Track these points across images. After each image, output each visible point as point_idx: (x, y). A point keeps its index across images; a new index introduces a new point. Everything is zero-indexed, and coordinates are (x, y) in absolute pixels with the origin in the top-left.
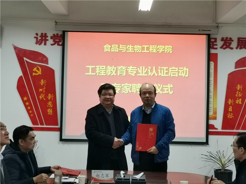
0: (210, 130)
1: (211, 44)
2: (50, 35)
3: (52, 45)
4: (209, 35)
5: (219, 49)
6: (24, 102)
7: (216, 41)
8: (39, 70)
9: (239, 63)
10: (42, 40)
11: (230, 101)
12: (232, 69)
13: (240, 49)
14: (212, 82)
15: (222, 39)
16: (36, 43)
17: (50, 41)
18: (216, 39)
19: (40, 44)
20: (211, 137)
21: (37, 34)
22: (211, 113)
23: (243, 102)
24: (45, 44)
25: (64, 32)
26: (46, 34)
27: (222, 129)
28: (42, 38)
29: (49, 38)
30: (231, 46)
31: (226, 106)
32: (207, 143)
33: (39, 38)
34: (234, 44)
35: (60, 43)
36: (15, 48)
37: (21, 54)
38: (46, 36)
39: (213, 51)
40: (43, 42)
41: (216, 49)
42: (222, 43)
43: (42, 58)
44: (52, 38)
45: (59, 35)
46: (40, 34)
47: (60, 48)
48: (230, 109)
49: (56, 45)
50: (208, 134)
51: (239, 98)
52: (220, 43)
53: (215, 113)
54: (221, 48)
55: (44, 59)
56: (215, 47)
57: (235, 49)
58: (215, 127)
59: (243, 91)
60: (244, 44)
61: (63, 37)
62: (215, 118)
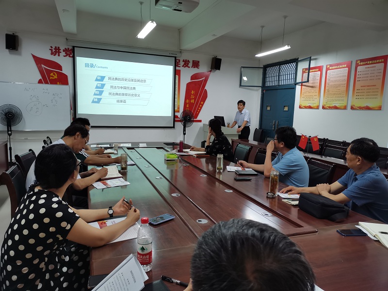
0: (175, 119)
1: (176, 65)
2: (62, 48)
3: (64, 56)
4: (175, 57)
5: (181, 67)
7: (179, 62)
8: (55, 75)
9: (193, 77)
10: (56, 52)
11: (187, 101)
12: (189, 81)
13: (194, 67)
14: (177, 89)
15: (184, 61)
16: (52, 54)
17: (63, 54)
18: (179, 60)
19: (54, 55)
20: (176, 123)
21: (51, 47)
22: (176, 109)
23: (195, 101)
24: (59, 56)
25: (74, 47)
26: (59, 47)
28: (56, 51)
29: (61, 51)
30: (189, 66)
31: (185, 104)
32: (174, 127)
33: (54, 50)
34: (190, 65)
35: (71, 56)
36: (34, 56)
37: (38, 61)
38: (59, 49)
39: (178, 68)
40: (57, 53)
41: (180, 67)
43: (57, 66)
44: (64, 51)
45: (70, 49)
46: (54, 47)
47: (71, 59)
48: (188, 106)
49: (68, 57)
50: (174, 121)
51: (193, 99)
52: (182, 63)
53: (179, 108)
54: (183, 66)
56: (179, 65)
57: (191, 68)
58: (178, 117)
59: (196, 95)
60: (196, 64)
61: (73, 51)
62: (179, 112)
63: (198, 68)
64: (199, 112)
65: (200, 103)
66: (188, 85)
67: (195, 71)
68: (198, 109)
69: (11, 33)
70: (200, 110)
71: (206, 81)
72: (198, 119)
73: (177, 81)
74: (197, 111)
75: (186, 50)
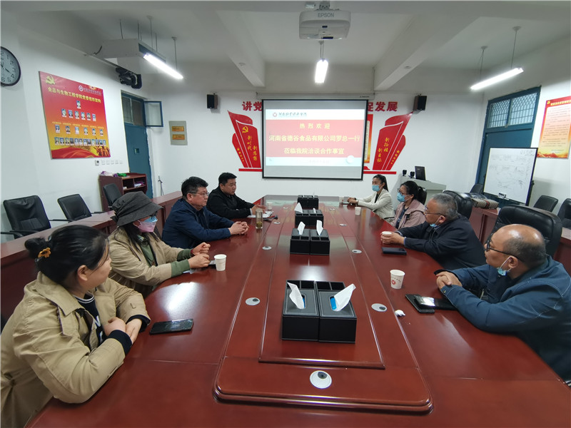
0: (364, 170)
1: (368, 109)
2: (253, 103)
3: (255, 110)
4: (367, 101)
5: (374, 111)
6: (238, 152)
7: (372, 105)
8: (246, 129)
9: (388, 122)
10: (247, 107)
11: (380, 150)
12: (383, 126)
13: (390, 110)
14: (368, 136)
15: (377, 103)
16: (244, 109)
17: (254, 108)
19: (246, 110)
21: (244, 103)
22: (366, 159)
23: (389, 150)
24: (250, 110)
25: (263, 100)
26: (250, 102)
27: (373, 169)
29: (252, 105)
30: (384, 109)
31: (377, 153)
33: (246, 105)
34: (386, 107)
35: (261, 109)
36: (230, 113)
37: (234, 117)
38: (250, 104)
39: (370, 113)
40: (249, 108)
41: (372, 111)
42: (377, 106)
43: (248, 120)
44: (254, 105)
45: (259, 103)
46: (246, 103)
47: (261, 112)
48: (380, 156)
49: (258, 110)
50: (363, 173)
51: (387, 147)
52: (375, 107)
53: (369, 158)
54: (376, 110)
55: (249, 121)
56: (372, 109)
57: (386, 111)
58: (368, 168)
59: (390, 143)
60: (393, 106)
61: (262, 104)
62: (368, 162)
63: (396, 111)
64: (393, 163)
65: (396, 153)
66: (382, 131)
67: (392, 114)
68: (392, 159)
69: (212, 94)
70: (395, 160)
71: (404, 125)
72: (392, 170)
73: (368, 128)
74: (391, 161)
75: (381, 91)
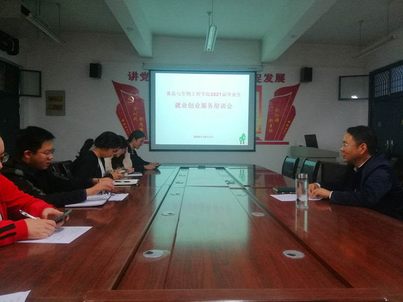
1: (257, 80)
2: (139, 73)
4: (255, 72)
6: (122, 123)
7: (260, 77)
9: (278, 92)
11: (271, 120)
12: (272, 97)
13: (278, 82)
17: (140, 78)
18: (260, 75)
20: (257, 146)
21: (130, 73)
22: (257, 129)
23: (280, 120)
26: (136, 72)
27: (265, 140)
28: (134, 76)
29: (139, 75)
30: (272, 80)
31: (268, 124)
32: (254, 151)
34: (274, 79)
36: (114, 83)
37: (118, 87)
38: (136, 74)
39: (258, 84)
40: (135, 78)
42: (265, 78)
43: (134, 90)
44: (141, 75)
45: (146, 73)
46: (132, 73)
47: (148, 82)
48: (271, 126)
49: (144, 80)
50: (255, 144)
53: (260, 129)
54: (265, 81)
55: (136, 91)
56: (260, 81)
58: (261, 139)
59: (281, 113)
60: (280, 78)
61: (149, 74)
62: (260, 133)
63: (284, 82)
66: (271, 102)
67: (280, 85)
68: (284, 129)
69: (95, 62)
72: (285, 140)
73: (258, 98)
74: (283, 132)
75: (268, 63)
